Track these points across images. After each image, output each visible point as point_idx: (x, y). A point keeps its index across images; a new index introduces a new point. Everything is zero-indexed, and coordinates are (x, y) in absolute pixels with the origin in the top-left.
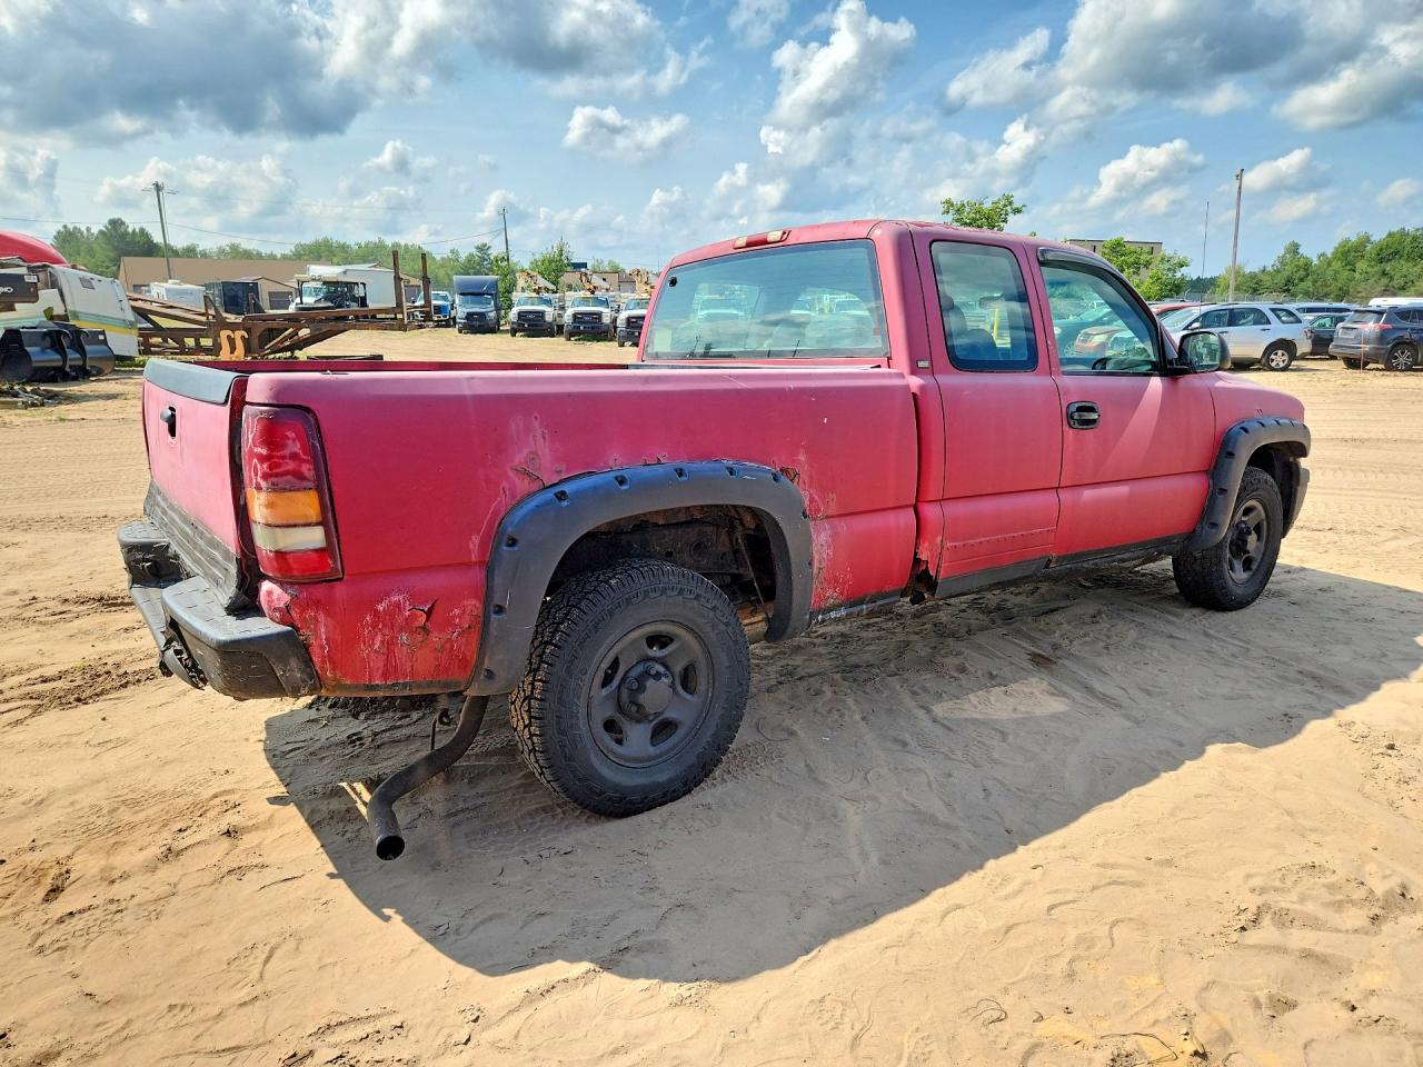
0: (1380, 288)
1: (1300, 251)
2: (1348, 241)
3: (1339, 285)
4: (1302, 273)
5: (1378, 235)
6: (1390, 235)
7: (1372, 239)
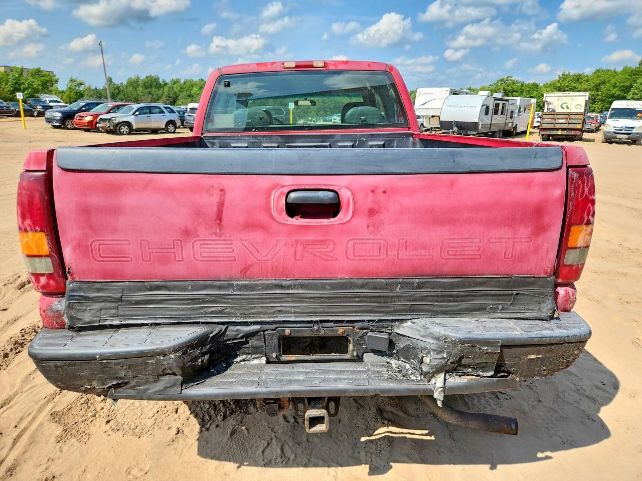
0: (149, 99)
1: (113, 81)
2: (131, 78)
3: (134, 97)
4: (117, 91)
5: (143, 77)
6: (147, 77)
7: (141, 78)
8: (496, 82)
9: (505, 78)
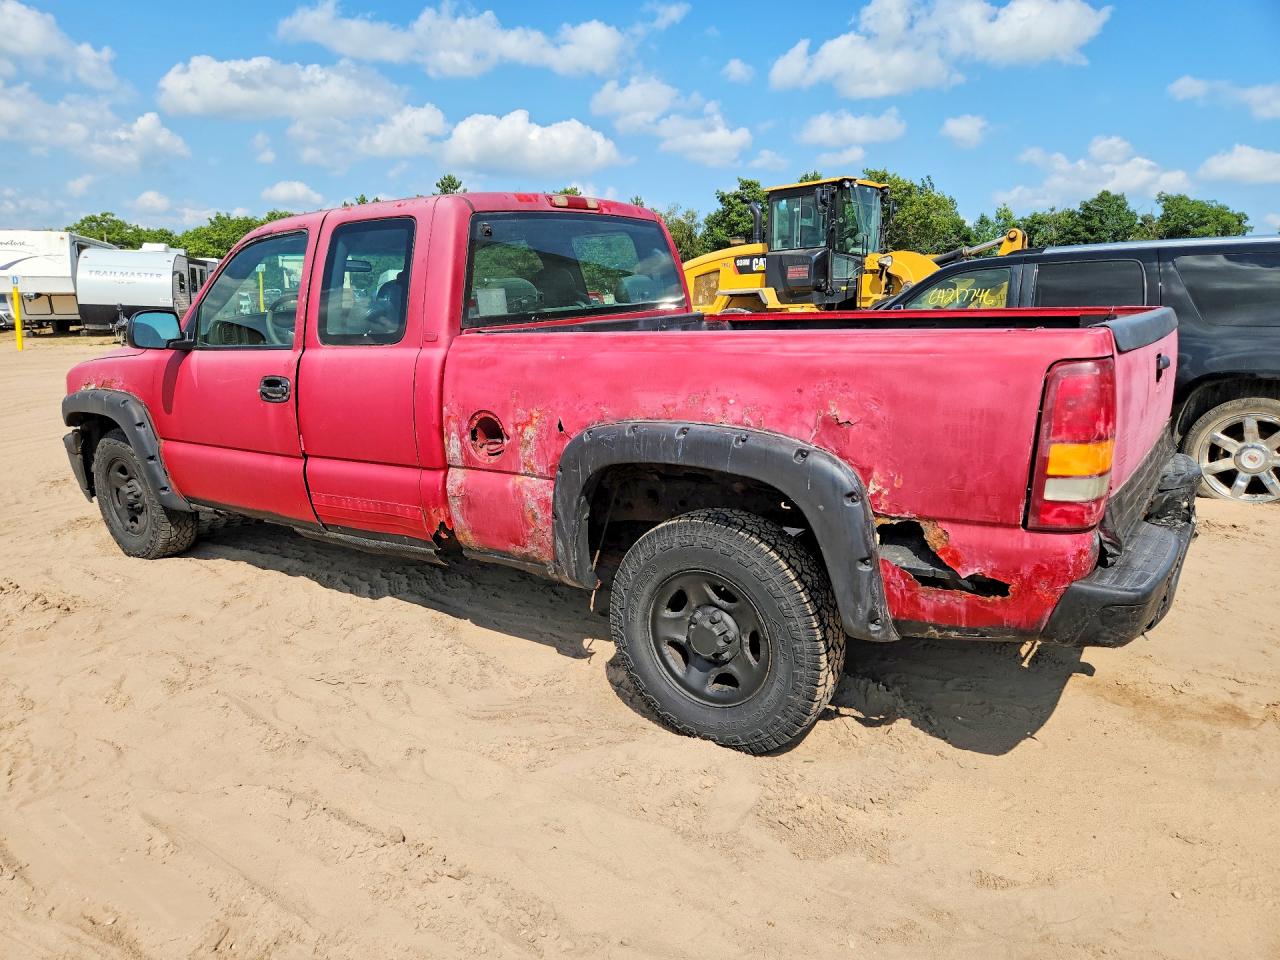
8: (79, 222)
9: (99, 215)
